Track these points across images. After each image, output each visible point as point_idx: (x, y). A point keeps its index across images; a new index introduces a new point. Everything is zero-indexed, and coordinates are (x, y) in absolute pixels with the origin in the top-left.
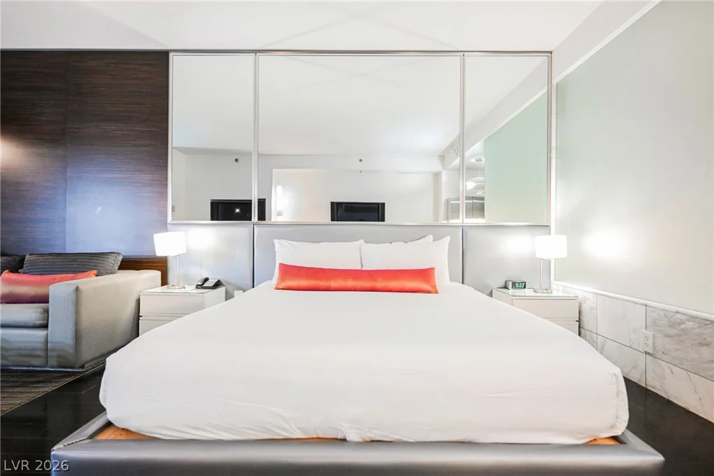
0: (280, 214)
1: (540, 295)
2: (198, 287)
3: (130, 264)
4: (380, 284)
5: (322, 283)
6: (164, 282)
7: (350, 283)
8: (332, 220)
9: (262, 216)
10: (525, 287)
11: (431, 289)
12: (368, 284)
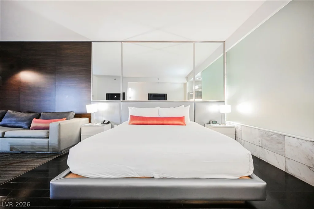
0: (130, 98)
1: (222, 126)
2: (102, 123)
3: (77, 116)
4: (165, 122)
5: (145, 122)
6: (90, 122)
7: (155, 122)
8: (148, 100)
9: (124, 99)
10: (216, 123)
11: (183, 124)
12: (161, 122)
